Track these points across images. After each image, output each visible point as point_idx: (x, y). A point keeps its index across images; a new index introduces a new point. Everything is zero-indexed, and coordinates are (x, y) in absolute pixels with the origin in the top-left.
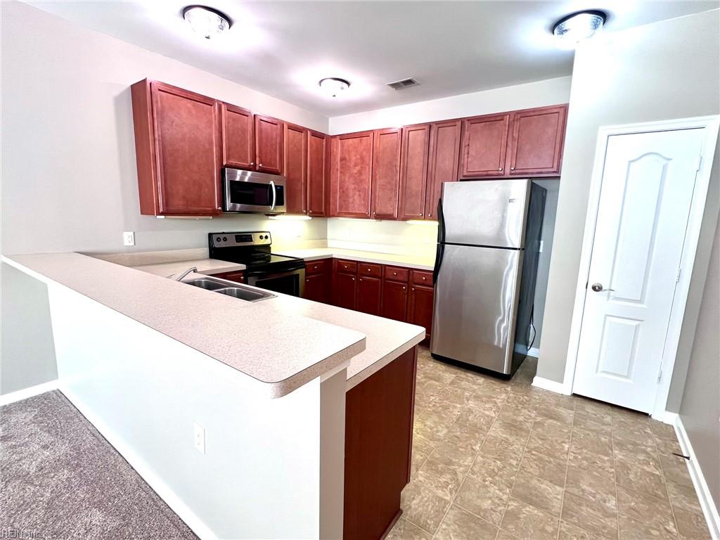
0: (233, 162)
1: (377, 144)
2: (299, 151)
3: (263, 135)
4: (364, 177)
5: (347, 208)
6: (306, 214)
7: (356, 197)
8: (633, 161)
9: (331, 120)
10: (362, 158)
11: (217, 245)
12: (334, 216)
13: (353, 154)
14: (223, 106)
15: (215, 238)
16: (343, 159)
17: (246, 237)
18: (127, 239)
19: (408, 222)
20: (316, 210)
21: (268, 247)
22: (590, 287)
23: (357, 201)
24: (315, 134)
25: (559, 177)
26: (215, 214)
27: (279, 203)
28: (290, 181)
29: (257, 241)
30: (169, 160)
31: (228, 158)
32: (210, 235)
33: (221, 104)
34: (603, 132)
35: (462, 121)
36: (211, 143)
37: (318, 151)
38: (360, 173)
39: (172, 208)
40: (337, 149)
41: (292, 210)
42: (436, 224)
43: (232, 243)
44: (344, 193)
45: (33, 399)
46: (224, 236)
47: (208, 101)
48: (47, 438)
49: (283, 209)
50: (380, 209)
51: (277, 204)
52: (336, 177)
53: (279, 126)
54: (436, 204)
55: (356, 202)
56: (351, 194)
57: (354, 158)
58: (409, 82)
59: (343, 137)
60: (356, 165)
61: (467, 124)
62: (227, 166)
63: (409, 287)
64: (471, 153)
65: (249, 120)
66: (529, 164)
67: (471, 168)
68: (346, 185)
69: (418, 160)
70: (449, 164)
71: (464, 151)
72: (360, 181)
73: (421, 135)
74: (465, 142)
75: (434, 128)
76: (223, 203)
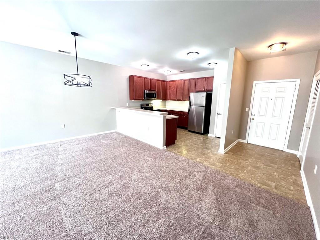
1: (178, 83)
3: (152, 82)
4: (175, 91)
5: (171, 98)
6: (161, 100)
7: (173, 96)
9: (167, 77)
10: (174, 87)
11: (142, 106)
12: (167, 100)
13: (172, 85)
16: (170, 86)
17: (148, 105)
18: (127, 105)
19: (185, 101)
20: (163, 99)
21: (152, 107)
22: (218, 114)
24: (163, 81)
25: (212, 91)
26: (143, 100)
27: (155, 97)
28: (157, 92)
29: (150, 106)
30: (136, 90)
31: (146, 88)
32: (141, 104)
33: (144, 78)
35: (196, 79)
36: (143, 86)
37: (164, 85)
38: (174, 90)
40: (169, 84)
41: (158, 99)
42: (188, 101)
43: (145, 106)
46: (144, 104)
49: (156, 98)
50: (178, 98)
52: (168, 91)
53: (155, 81)
54: (189, 97)
55: (173, 97)
58: (184, 71)
59: (170, 81)
61: (197, 79)
62: (145, 90)
63: (184, 116)
64: (198, 86)
65: (150, 80)
66: (209, 88)
67: (198, 89)
68: (171, 93)
69: (186, 87)
70: (193, 88)
71: (196, 85)
72: (174, 92)
73: (187, 82)
74: (197, 83)
75: (190, 80)
76: (144, 97)
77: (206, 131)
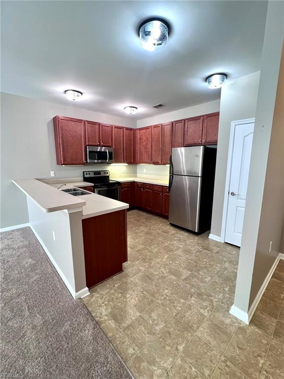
0: (90, 143)
1: (153, 131)
2: (120, 136)
3: (104, 131)
4: (148, 146)
5: (142, 160)
6: (124, 163)
7: (145, 155)
8: (246, 136)
9: (138, 121)
10: (147, 138)
11: (86, 176)
12: (137, 163)
13: (144, 136)
14: (86, 122)
15: (85, 173)
16: (140, 139)
17: (99, 173)
18: (52, 174)
20: (129, 161)
21: (108, 177)
22: (230, 193)
23: (146, 157)
24: (128, 129)
25: (217, 144)
26: (84, 164)
27: (111, 159)
28: (115, 150)
29: (102, 174)
30: (65, 144)
31: (88, 142)
32: (84, 172)
33: (85, 121)
34: (233, 124)
35: (184, 120)
36: (81, 137)
37: (129, 136)
38: (147, 145)
39: (66, 162)
40: (138, 134)
41: (118, 161)
42: (169, 166)
43: (92, 175)
44: (141, 153)
45: (21, 228)
46: (89, 172)
47: (80, 121)
48: (22, 239)
49: (112, 161)
50: (154, 160)
51: (109, 159)
52: (138, 146)
53: (110, 128)
54: (169, 157)
56: (143, 154)
57: (144, 139)
58: (160, 105)
59: (140, 129)
60: (145, 141)
61: (186, 121)
62: (88, 145)
63: (162, 194)
64: (189, 134)
65: (97, 126)
66: (210, 139)
67: (189, 140)
68: (142, 150)
69: (168, 139)
70: (179, 139)
71: (186, 133)
72: (146, 148)
73: (169, 127)
74: (186, 129)
75: (174, 123)
76: (86, 160)
77: (205, 226)
